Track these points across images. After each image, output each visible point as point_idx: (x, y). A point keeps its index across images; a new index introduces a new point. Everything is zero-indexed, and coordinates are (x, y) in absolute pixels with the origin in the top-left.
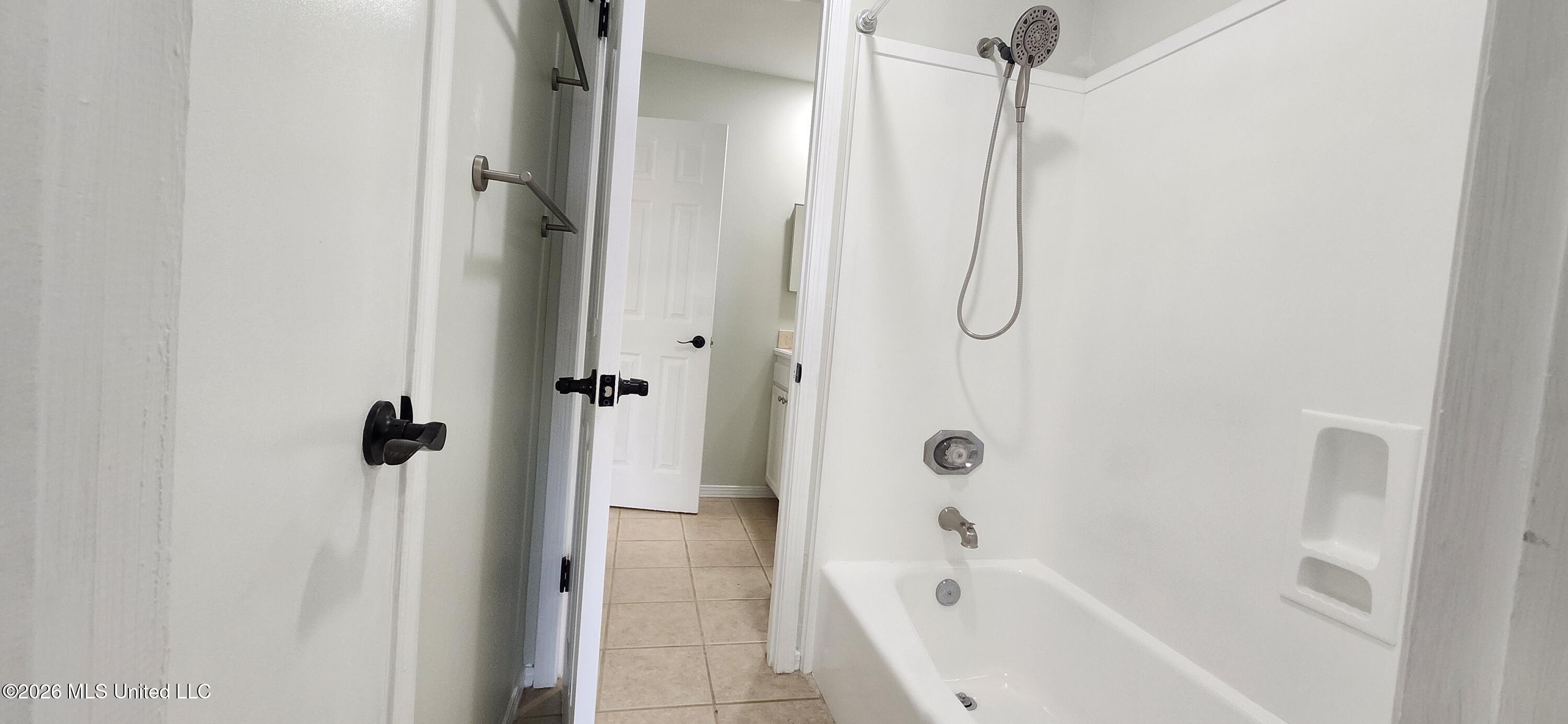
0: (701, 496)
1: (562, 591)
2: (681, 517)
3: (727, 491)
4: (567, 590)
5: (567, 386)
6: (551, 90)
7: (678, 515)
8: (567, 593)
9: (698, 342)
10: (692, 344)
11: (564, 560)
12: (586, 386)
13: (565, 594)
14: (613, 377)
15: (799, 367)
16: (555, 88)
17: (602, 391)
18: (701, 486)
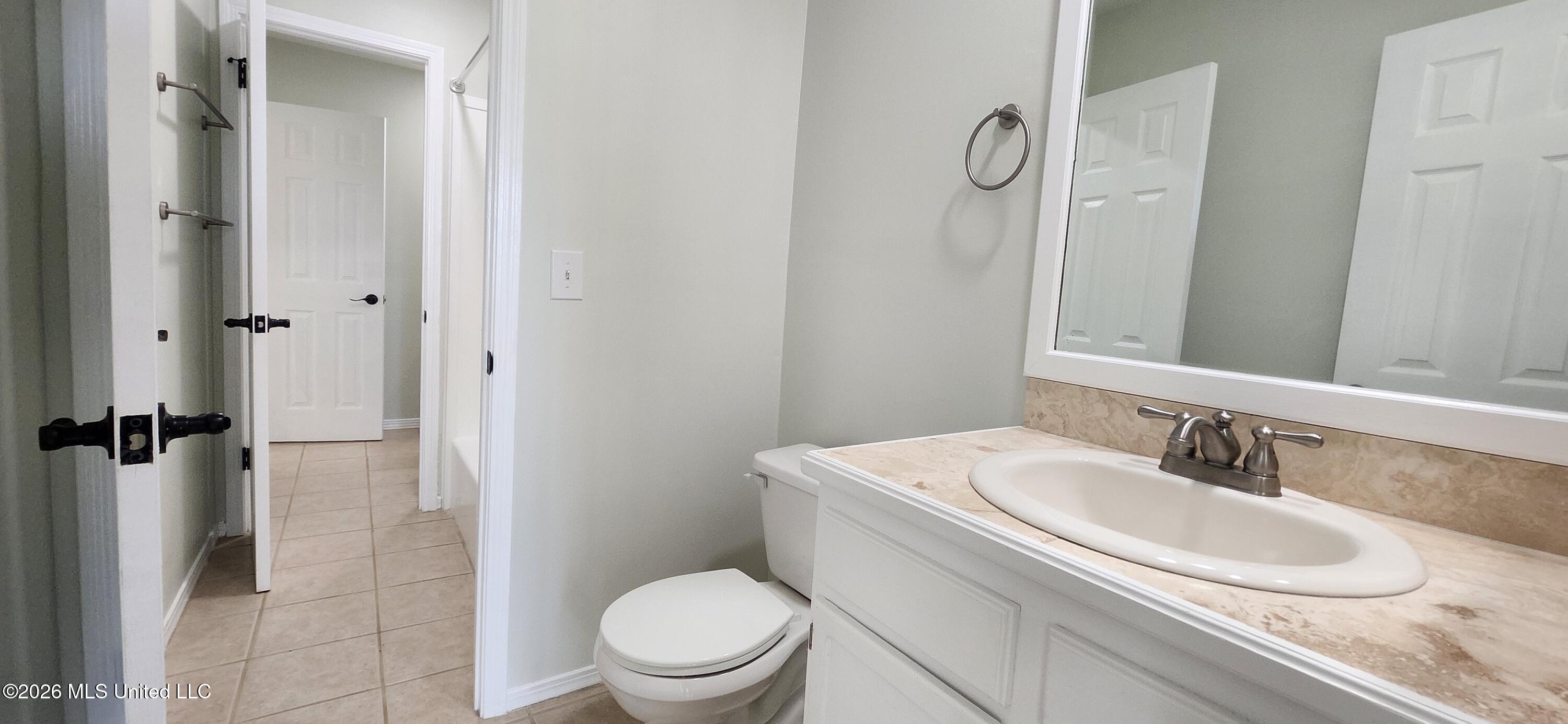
0: (384, 429)
1: (244, 469)
2: (366, 446)
3: (405, 423)
4: (248, 469)
5: (232, 323)
6: (202, 131)
7: (364, 443)
8: (249, 470)
9: (372, 300)
10: (365, 301)
11: (244, 449)
12: (247, 323)
13: (247, 472)
14: (264, 317)
15: (425, 312)
16: (204, 128)
17: (257, 325)
18: (384, 420)
